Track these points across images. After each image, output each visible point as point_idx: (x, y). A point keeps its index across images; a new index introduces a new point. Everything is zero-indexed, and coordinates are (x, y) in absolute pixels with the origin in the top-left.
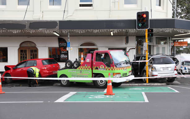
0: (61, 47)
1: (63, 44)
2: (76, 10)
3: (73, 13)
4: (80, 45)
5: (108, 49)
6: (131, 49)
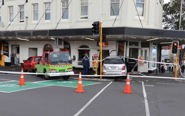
0: (66, 48)
1: (67, 46)
2: (77, 22)
3: (75, 24)
4: (79, 47)
5: (97, 50)
6: (112, 51)
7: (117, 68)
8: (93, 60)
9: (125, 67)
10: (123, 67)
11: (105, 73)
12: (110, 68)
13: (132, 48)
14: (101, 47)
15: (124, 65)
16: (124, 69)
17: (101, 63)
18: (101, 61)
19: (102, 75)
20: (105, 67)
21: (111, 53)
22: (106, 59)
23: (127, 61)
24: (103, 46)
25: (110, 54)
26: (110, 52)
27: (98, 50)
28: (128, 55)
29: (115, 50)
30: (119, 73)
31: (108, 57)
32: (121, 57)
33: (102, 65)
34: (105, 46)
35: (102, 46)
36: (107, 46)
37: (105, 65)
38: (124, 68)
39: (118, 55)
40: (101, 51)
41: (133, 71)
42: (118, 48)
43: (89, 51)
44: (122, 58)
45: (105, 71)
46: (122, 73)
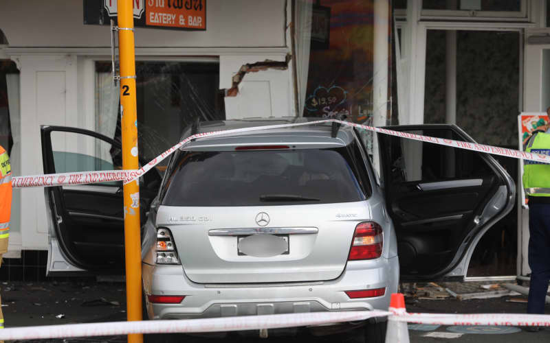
5: (89, 68)
6: (251, 67)
7: (298, 246)
8: (49, 167)
9: (375, 230)
10: (358, 234)
11: (178, 299)
12: (224, 248)
13: (462, 35)
14: (127, 27)
15: (363, 210)
16: (373, 252)
17: (133, 200)
18: (132, 174)
19: (145, 316)
20: (170, 238)
21: (234, 90)
22: (183, 158)
23: (400, 173)
24: (153, 19)
25: (227, 100)
26: (225, 83)
27: (103, 67)
28: (413, 111)
29: (281, 58)
30: (320, 293)
31: (208, 137)
32: (335, 130)
33: (147, 213)
34: (167, 18)
35: (140, 23)
36: (194, 21)
37: (169, 214)
38: (369, 241)
39: (311, 110)
40: (130, 77)
41: (463, 268)
42: (305, 36)
43: (10, 79)
44: (341, 142)
45: (170, 280)
46: (353, 294)
